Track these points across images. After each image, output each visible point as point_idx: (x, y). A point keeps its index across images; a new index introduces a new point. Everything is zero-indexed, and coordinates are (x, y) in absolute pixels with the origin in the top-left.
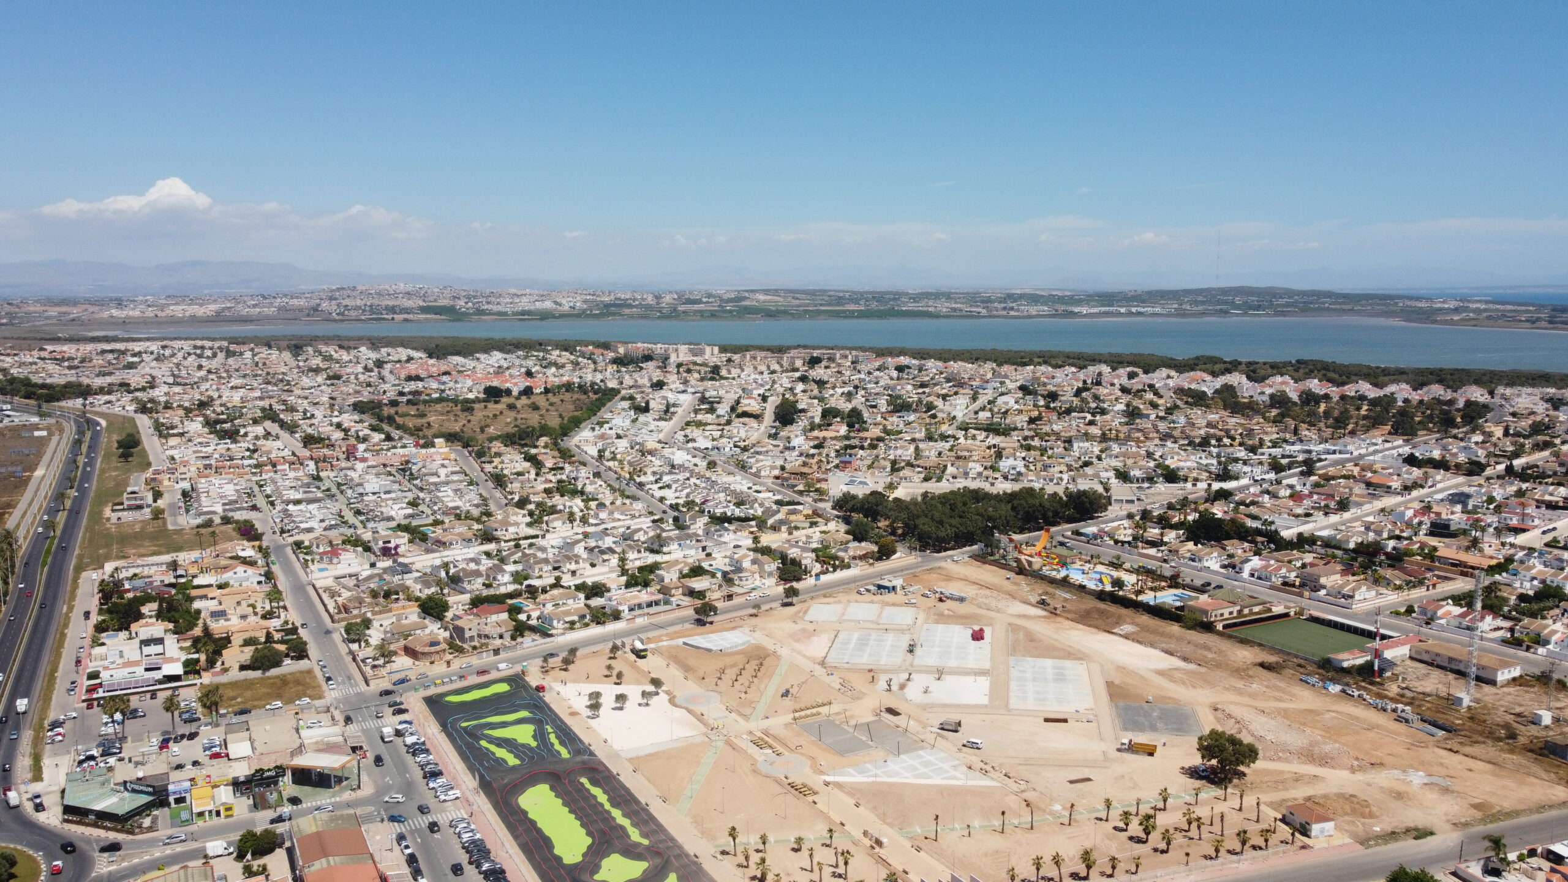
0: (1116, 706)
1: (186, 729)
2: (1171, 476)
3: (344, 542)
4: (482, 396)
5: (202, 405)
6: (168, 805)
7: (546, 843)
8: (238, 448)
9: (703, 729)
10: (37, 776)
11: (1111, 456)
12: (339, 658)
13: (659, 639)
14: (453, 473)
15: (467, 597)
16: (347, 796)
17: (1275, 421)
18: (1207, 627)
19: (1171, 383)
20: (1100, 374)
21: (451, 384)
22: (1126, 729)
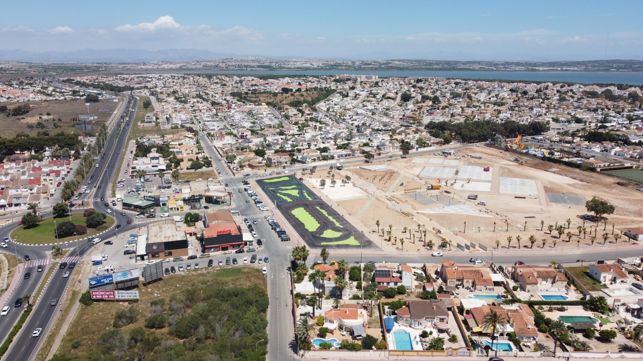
0: (548, 195)
1: (167, 185)
2: (578, 121)
3: (226, 134)
4: (281, 91)
5: (174, 92)
6: (160, 206)
7: (303, 225)
8: (187, 106)
9: (367, 194)
10: (114, 195)
11: (551, 114)
12: (224, 168)
13: (350, 166)
14: (269, 114)
15: (273, 151)
16: (226, 207)
17: (630, 104)
18: (593, 170)
19: (581, 90)
20: (548, 86)
21: (269, 87)
22: (552, 202)
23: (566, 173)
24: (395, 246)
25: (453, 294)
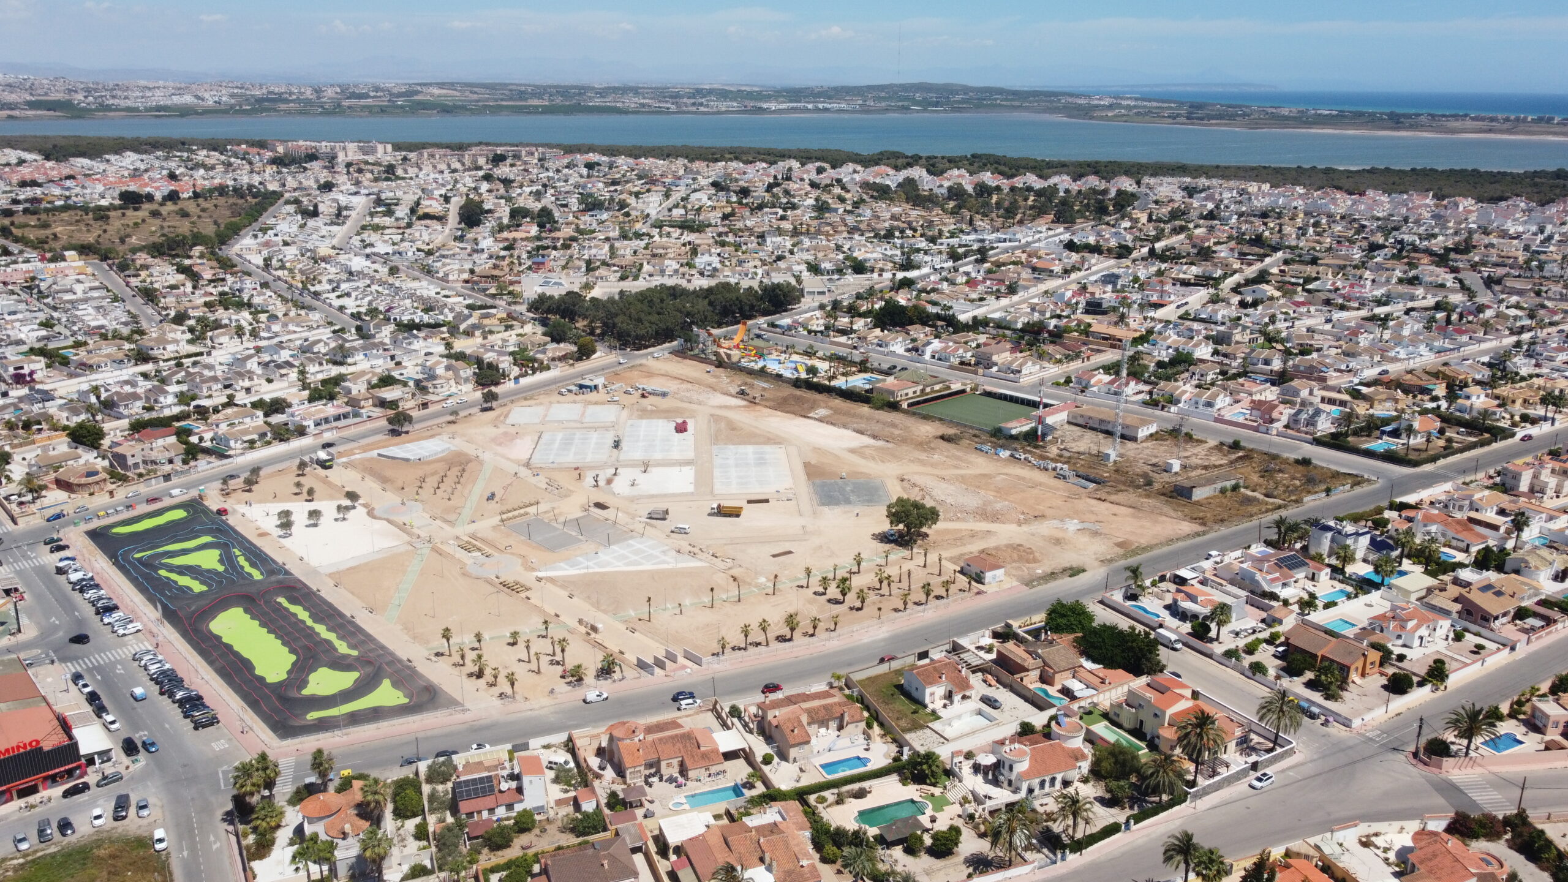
0: (814, 484)
2: (859, 268)
4: (117, 202)
7: (248, 665)
9: (406, 538)
11: (802, 250)
13: (351, 453)
14: (92, 289)
15: (125, 423)
16: (6, 641)
17: (953, 213)
18: (894, 406)
19: (857, 177)
20: (790, 169)
21: (78, 190)
22: (823, 504)
23: (844, 419)
24: (496, 691)
25: (642, 805)
